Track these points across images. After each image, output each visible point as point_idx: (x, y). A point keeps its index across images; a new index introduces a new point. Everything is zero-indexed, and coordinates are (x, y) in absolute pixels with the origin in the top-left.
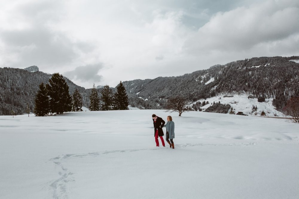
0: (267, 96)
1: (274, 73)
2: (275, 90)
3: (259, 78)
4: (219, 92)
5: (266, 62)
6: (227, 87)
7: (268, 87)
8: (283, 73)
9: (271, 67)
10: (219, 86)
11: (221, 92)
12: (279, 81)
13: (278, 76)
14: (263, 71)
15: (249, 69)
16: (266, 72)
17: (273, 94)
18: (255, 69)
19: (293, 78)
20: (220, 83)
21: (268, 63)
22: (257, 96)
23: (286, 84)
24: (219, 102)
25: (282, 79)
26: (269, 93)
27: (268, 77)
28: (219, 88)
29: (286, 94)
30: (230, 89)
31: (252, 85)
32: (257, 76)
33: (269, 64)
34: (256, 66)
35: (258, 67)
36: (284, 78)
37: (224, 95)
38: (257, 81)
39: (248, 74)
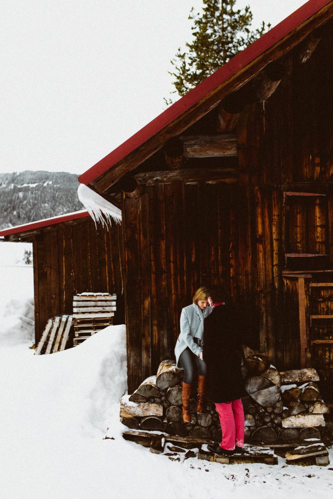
1: (58, 198)
3: (34, 205)
5: (47, 178)
9: (53, 187)
13: (64, 202)
15: (19, 188)
16: (46, 196)
18: (29, 190)
21: (50, 181)
27: (50, 203)
31: (23, 215)
32: (31, 201)
33: (51, 183)
34: (32, 183)
35: (34, 185)
36: (73, 207)
38: (32, 209)
39: (17, 197)
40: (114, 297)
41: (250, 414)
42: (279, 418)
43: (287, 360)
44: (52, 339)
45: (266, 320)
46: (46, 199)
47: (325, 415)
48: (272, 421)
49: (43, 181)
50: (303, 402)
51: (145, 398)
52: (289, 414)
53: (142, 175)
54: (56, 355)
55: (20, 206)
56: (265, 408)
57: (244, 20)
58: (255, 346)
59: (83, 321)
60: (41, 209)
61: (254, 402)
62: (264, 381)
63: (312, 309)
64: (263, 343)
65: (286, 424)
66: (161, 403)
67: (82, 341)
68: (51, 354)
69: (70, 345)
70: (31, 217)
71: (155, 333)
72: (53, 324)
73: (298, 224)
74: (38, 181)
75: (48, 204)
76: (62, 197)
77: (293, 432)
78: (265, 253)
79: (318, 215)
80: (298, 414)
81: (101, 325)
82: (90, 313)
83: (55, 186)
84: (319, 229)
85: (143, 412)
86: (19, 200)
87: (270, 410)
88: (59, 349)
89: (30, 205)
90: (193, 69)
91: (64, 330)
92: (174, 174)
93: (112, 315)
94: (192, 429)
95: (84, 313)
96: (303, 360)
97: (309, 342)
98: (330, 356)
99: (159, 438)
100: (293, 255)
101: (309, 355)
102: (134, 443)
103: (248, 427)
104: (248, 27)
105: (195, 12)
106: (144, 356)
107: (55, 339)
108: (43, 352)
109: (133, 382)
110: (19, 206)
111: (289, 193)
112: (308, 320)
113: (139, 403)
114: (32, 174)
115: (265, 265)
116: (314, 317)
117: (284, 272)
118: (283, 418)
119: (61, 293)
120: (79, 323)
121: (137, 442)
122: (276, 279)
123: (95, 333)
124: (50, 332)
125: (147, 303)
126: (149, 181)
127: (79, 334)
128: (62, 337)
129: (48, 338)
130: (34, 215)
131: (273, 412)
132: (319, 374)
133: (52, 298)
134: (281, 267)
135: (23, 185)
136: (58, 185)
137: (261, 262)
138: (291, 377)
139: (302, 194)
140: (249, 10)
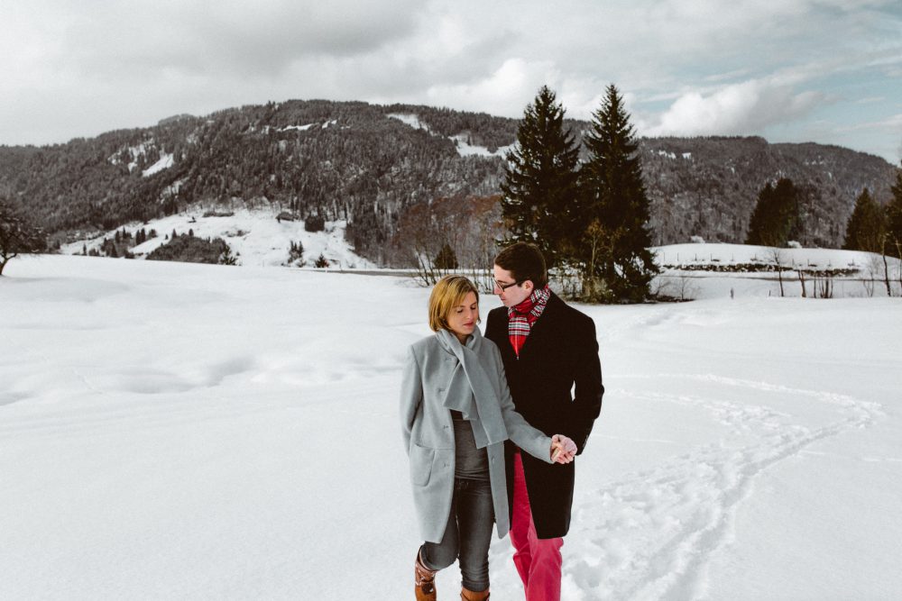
0: (329, 213)
2: (352, 198)
4: (190, 200)
6: (214, 186)
7: (334, 189)
8: (371, 148)
10: (190, 181)
11: (196, 201)
12: (361, 172)
14: (318, 142)
17: (345, 210)
19: (398, 165)
20: (191, 172)
22: (302, 215)
23: (378, 182)
24: (191, 232)
25: (368, 167)
26: (335, 206)
28: (190, 189)
29: (378, 208)
30: (225, 192)
37: (205, 210)
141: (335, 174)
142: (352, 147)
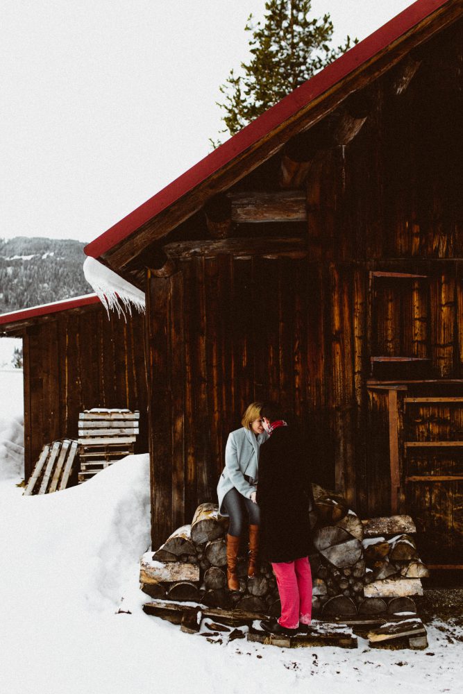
40: (137, 415)
41: (320, 578)
42: (360, 584)
43: (372, 503)
44: (48, 473)
45: (344, 448)
46: (46, 278)
47: (423, 579)
48: (350, 588)
49: (41, 251)
50: (393, 562)
51: (175, 555)
52: (373, 578)
53: (175, 245)
54: (53, 495)
55: (9, 287)
56: (341, 570)
57: (322, 34)
58: (329, 485)
59: (93, 449)
60: (39, 292)
61: (326, 562)
62: (339, 533)
63: (407, 433)
64: (339, 481)
65: (370, 592)
66: (197, 563)
67: (90, 476)
68: (47, 495)
69: (73, 482)
70: (24, 301)
71: (191, 466)
72: (50, 453)
73: (390, 317)
74: (35, 252)
75: (48, 284)
76: (67, 274)
77: (379, 603)
78: (343, 356)
79: (416, 304)
80: (387, 578)
81: (117, 453)
82: (102, 437)
83: (58, 259)
84: (418, 324)
85: (172, 576)
86: (7, 278)
87: (347, 573)
88: (58, 488)
89: (22, 285)
90: (251, 100)
91: (66, 461)
92: (217, 245)
93: (133, 439)
94: (240, 599)
95: (93, 437)
96: (394, 504)
97: (402, 478)
98: (431, 498)
99: (194, 611)
100: (382, 359)
101: (402, 497)
102: (158, 619)
103: (316, 596)
104: (327, 43)
105: (254, 21)
106: (175, 497)
107: (53, 473)
108: (35, 491)
109: (159, 534)
110: (7, 286)
111: (378, 274)
112: (401, 448)
113: (167, 562)
114: (25, 242)
115: (344, 372)
116: (410, 444)
117: (369, 382)
118: (365, 584)
119: (62, 408)
120: (86, 451)
121: (163, 618)
122: (358, 392)
123: (110, 465)
124: (45, 464)
125: (179, 424)
126: (184, 254)
127: (86, 466)
128: (63, 470)
129: (43, 471)
130: (28, 299)
131: (351, 576)
132: (415, 523)
133: (50, 416)
134: (365, 374)
135: (12, 256)
136: (63, 258)
137: (338, 368)
138: (378, 528)
139: (395, 275)
140: (329, 20)
141: (51, 294)
142: (65, 273)
